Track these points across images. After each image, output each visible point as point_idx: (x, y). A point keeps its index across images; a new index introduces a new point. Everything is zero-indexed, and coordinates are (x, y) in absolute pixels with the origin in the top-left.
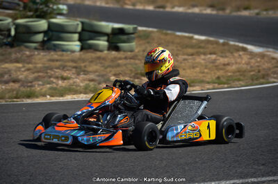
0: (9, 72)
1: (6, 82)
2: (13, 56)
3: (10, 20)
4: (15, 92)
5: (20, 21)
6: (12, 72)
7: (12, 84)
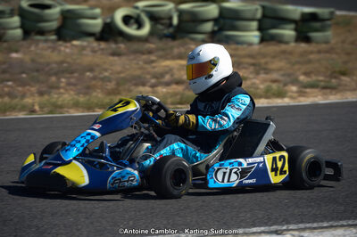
0: (170, 71)
1: (168, 84)
2: (176, 51)
3: (171, 6)
4: (178, 97)
5: (185, 6)
6: (175, 71)
7: (174, 86)
